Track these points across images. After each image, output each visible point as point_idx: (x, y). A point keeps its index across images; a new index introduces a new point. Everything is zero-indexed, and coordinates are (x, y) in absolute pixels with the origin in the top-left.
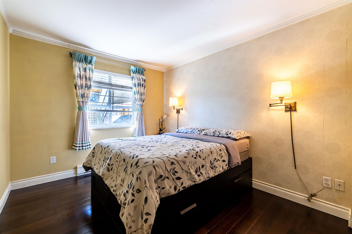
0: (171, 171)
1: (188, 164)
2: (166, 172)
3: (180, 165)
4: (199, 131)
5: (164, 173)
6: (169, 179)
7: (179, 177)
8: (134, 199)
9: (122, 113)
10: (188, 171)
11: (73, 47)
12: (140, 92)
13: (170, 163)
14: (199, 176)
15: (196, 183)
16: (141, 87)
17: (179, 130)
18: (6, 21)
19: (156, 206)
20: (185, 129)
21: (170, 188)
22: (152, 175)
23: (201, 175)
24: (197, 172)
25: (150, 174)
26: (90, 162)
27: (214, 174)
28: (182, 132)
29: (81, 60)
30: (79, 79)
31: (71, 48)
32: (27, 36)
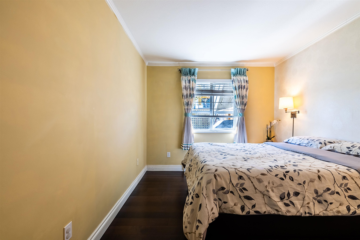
0: (238, 187)
1: (266, 183)
2: (231, 185)
3: (252, 182)
4: (321, 143)
5: (227, 185)
6: (234, 194)
7: (249, 196)
8: (192, 202)
9: (228, 118)
10: (266, 193)
11: (181, 65)
12: (241, 95)
13: (237, 176)
14: (287, 205)
15: (280, 213)
16: (243, 89)
17: (289, 140)
18: (143, 59)
19: (209, 217)
20: (298, 138)
21: (235, 205)
22: (211, 184)
23: (290, 204)
24: (284, 199)
25: (209, 182)
26: (186, 161)
27: (324, 212)
28: (293, 142)
29: (187, 74)
30: (185, 90)
31: (180, 66)
32: (155, 64)
